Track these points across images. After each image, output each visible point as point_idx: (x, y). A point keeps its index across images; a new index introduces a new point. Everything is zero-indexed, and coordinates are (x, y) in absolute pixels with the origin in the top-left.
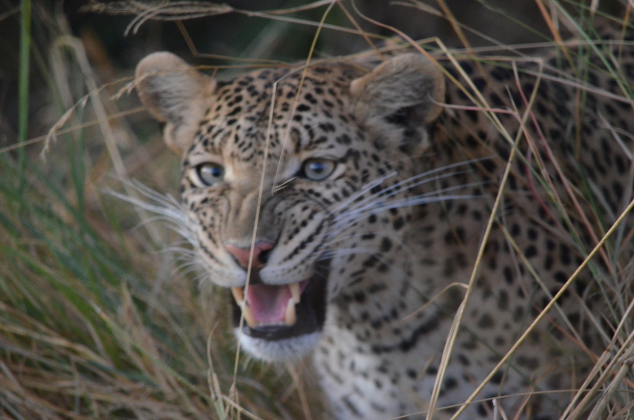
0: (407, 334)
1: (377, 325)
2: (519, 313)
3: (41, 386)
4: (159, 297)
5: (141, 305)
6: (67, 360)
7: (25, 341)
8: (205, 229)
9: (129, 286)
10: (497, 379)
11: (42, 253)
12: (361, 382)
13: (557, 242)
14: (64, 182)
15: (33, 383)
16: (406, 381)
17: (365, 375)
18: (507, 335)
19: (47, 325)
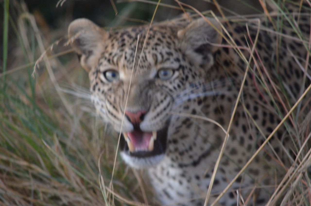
0: (196, 158)
1: (182, 154)
2: (249, 148)
3: (15, 185)
4: (72, 141)
5: (63, 145)
6: (27, 172)
7: (7, 163)
8: (111, 104)
9: (57, 136)
10: (239, 180)
11: (15, 120)
12: (172, 182)
13: (268, 112)
14: (25, 85)
15: (11, 184)
16: (194, 181)
17: (174, 178)
18: (244, 159)
19: (17, 155)
